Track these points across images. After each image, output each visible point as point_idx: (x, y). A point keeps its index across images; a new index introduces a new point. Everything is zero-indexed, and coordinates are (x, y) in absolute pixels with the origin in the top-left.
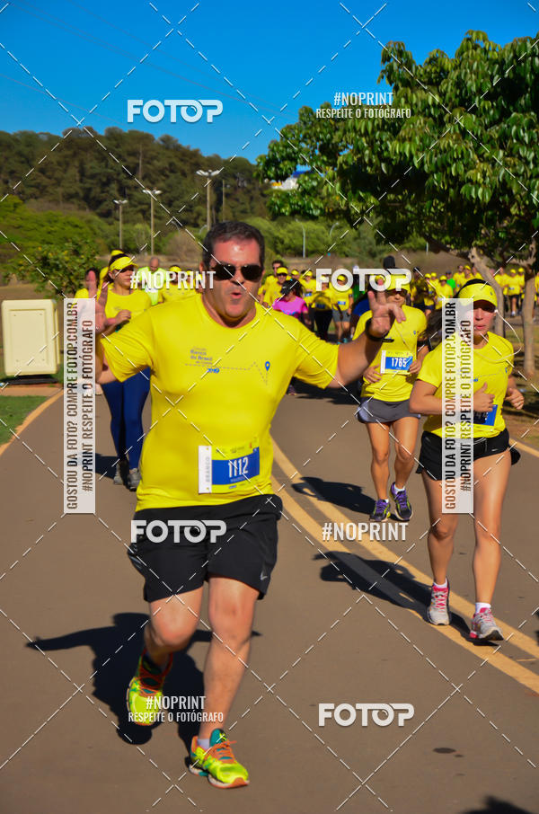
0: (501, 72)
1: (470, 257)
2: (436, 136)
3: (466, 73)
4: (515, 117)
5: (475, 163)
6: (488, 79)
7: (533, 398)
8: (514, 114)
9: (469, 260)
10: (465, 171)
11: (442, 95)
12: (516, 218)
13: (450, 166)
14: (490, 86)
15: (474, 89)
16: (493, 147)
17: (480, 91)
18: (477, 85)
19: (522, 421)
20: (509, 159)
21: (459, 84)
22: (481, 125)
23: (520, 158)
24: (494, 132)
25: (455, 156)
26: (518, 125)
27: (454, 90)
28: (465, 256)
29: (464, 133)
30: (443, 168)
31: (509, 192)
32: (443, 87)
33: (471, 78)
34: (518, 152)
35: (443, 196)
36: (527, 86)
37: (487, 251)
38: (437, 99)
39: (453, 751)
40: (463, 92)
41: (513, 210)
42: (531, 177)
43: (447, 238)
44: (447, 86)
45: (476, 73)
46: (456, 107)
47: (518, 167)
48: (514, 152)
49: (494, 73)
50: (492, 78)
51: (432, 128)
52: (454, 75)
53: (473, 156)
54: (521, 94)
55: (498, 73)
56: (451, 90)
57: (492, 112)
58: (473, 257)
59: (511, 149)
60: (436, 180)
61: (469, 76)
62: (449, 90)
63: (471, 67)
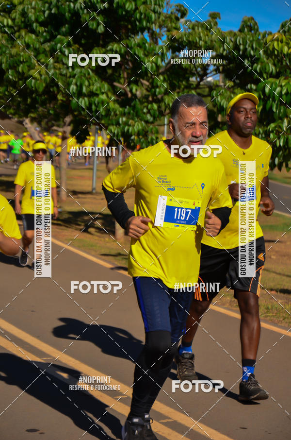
0: (50, 9)
1: (24, 123)
2: (9, 46)
3: (28, 8)
4: (59, 39)
5: (35, 65)
6: (42, 14)
7: (66, 215)
8: (59, 37)
9: (23, 125)
10: (29, 70)
11: (13, 20)
12: (60, 101)
13: (19, 66)
14: (43, 18)
15: (33, 18)
16: (46, 56)
17: (37, 21)
18: (35, 16)
19: (62, 229)
20: (56, 64)
21: (24, 14)
22: (39, 41)
23: (63, 64)
24: (47, 46)
25: (21, 60)
26: (62, 44)
27: (21, 18)
28: (21, 123)
29: (28, 46)
30: (14, 67)
31: (57, 85)
32: (13, 15)
33: (31, 12)
34: (62, 61)
35: (14, 85)
36: (66, 19)
37: (37, 120)
38: (10, 22)
39: (38, 430)
40: (26, 20)
41: (60, 97)
42: (70, 77)
43: (12, 111)
44: (16, 14)
45: (34, 8)
46: (22, 29)
47: (62, 70)
48: (60, 59)
49: (46, 9)
50: (44, 12)
51: (7, 40)
52: (20, 8)
53: (34, 61)
54: (63, 25)
55: (48, 10)
56: (19, 18)
57: (45, 34)
58: (26, 124)
59: (58, 58)
60: (11, 75)
61: (30, 10)
62: (17, 17)
63: (31, 4)
